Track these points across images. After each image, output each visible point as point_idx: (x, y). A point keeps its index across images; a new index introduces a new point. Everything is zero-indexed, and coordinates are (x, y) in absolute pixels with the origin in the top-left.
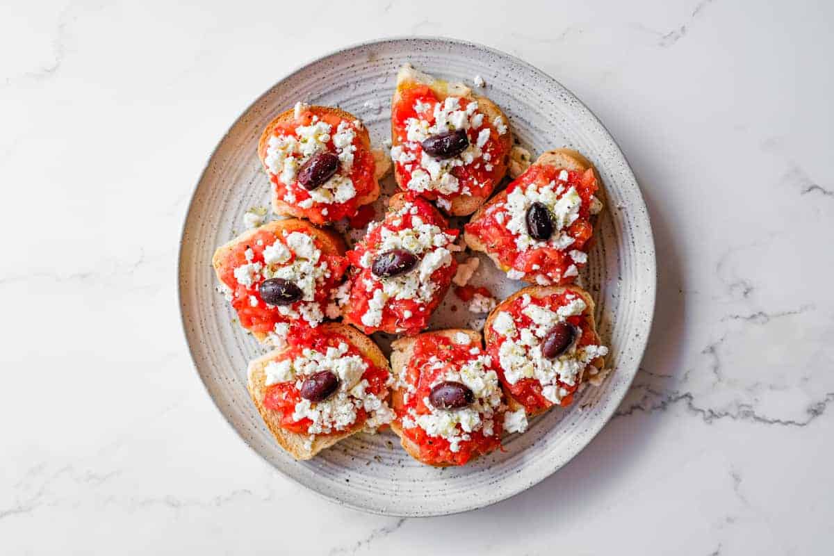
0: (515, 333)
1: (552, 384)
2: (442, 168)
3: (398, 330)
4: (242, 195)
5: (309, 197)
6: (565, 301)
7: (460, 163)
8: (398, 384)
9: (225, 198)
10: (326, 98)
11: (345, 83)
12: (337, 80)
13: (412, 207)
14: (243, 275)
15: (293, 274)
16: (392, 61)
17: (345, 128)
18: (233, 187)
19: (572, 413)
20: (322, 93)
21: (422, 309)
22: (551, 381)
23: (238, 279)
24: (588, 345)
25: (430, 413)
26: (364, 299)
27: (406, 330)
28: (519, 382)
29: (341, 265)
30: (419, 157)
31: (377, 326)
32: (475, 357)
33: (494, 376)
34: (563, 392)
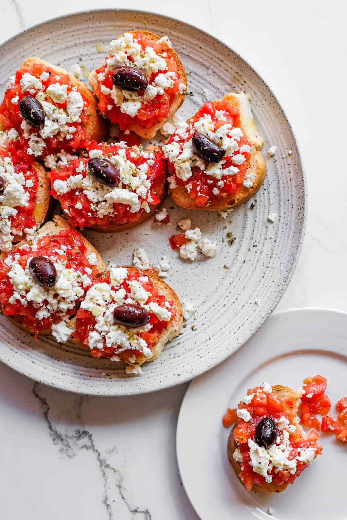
0: (117, 286)
1: (100, 334)
2: (190, 159)
3: (66, 211)
4: (88, 52)
5: (111, 89)
6: (163, 304)
7: (202, 168)
8: (32, 238)
9: (77, 42)
10: (188, 60)
11: (208, 65)
12: (206, 58)
13: (152, 159)
14: (28, 79)
15: (51, 112)
16: (244, 84)
17: (171, 77)
18: (88, 42)
19: (98, 371)
20: (191, 55)
21: (90, 214)
22: (102, 332)
23: (22, 79)
24: (144, 339)
25: (24, 269)
26: (70, 173)
27: (70, 216)
28: (86, 311)
29: (81, 141)
30: (188, 140)
31: (58, 194)
32: (84, 273)
33: (80, 293)
34: (100, 346)
